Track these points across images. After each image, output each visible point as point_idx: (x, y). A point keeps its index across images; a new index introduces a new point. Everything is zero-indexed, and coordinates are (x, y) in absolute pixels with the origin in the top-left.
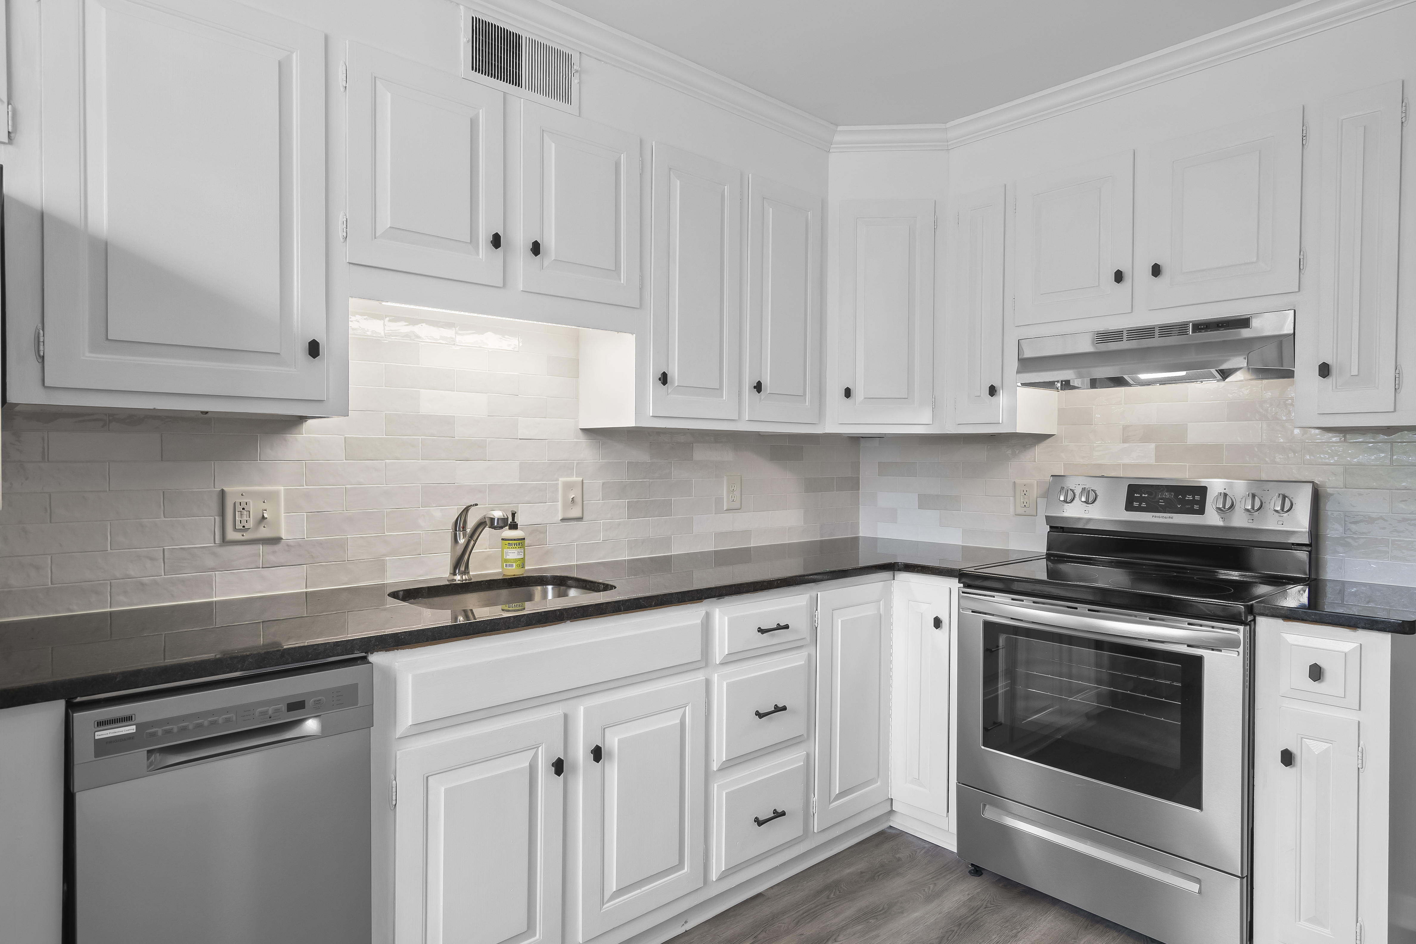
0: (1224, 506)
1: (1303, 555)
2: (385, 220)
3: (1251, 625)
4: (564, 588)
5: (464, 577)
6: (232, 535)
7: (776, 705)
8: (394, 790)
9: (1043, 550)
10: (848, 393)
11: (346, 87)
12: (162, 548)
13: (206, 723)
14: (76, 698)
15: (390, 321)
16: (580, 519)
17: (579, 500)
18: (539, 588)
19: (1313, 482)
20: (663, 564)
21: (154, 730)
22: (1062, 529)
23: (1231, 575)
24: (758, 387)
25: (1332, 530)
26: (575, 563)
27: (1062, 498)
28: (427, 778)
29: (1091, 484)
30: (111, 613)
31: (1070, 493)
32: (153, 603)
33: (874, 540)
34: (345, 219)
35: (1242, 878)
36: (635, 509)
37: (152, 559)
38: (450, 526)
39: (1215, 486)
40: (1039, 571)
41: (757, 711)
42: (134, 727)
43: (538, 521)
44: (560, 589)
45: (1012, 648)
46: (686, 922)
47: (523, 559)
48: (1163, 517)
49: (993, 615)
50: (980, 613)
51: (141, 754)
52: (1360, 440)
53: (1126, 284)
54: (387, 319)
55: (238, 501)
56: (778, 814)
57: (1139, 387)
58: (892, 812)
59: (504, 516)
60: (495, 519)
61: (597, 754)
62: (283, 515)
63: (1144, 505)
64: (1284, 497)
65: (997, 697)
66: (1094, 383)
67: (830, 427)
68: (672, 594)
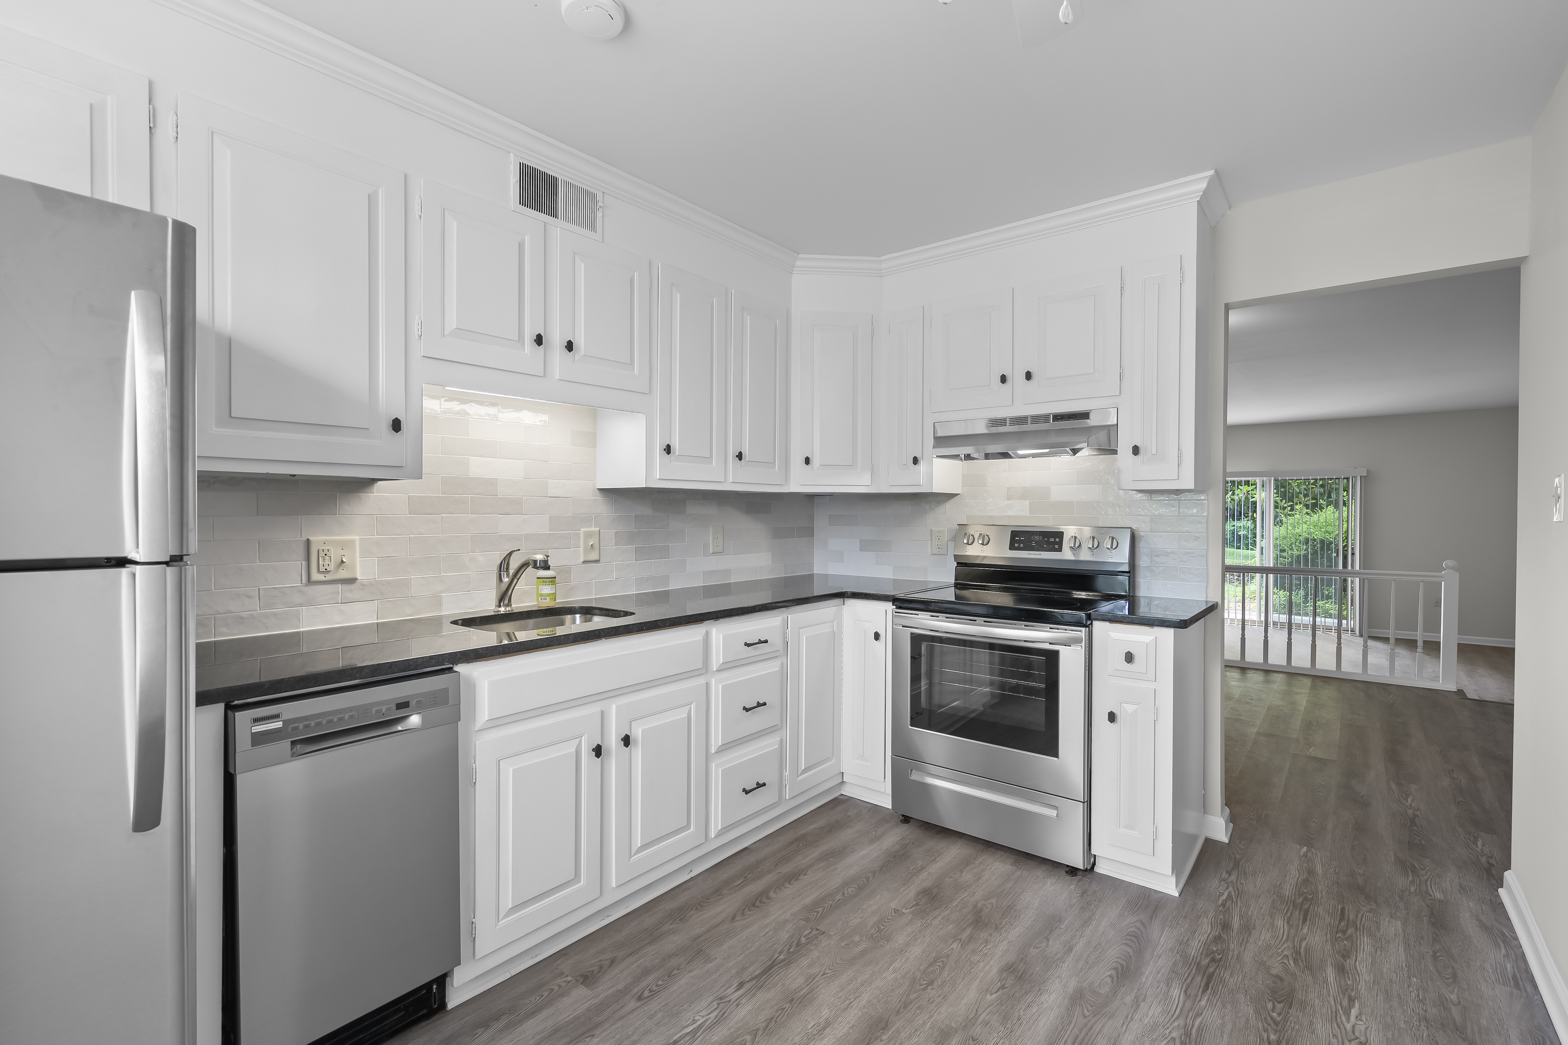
0: (1075, 546)
1: (1124, 579)
2: (452, 322)
3: (1089, 626)
4: (590, 616)
5: (507, 609)
6: (316, 576)
7: (758, 702)
8: (474, 771)
9: (953, 581)
10: (807, 461)
11: (421, 216)
12: (258, 588)
13: (335, 719)
14: (233, 701)
15: (445, 401)
16: (597, 561)
17: (596, 546)
18: (569, 616)
19: (1131, 528)
20: (663, 597)
21: (296, 725)
22: (966, 565)
23: (1080, 595)
24: (740, 456)
25: (1143, 561)
26: (594, 597)
27: (965, 542)
28: (499, 761)
29: (985, 531)
30: (215, 642)
31: (971, 537)
32: (250, 634)
33: (826, 577)
34: (420, 321)
35: (1084, 803)
36: (641, 553)
37: (249, 597)
38: (495, 569)
39: (1069, 531)
40: (949, 595)
41: (744, 707)
42: (281, 723)
43: (564, 563)
44: (586, 617)
45: (931, 651)
46: (691, 871)
47: (555, 593)
48: (1035, 554)
49: (917, 628)
50: (908, 627)
51: (286, 744)
52: (1162, 498)
53: (1008, 385)
54: (443, 399)
55: (321, 548)
56: (760, 785)
57: (1018, 459)
58: (843, 782)
59: (544, 558)
60: (537, 561)
61: (627, 741)
62: (358, 559)
63: (1022, 545)
64: (1113, 538)
65: (920, 692)
66: (987, 456)
67: (795, 486)
68: (681, 617)
